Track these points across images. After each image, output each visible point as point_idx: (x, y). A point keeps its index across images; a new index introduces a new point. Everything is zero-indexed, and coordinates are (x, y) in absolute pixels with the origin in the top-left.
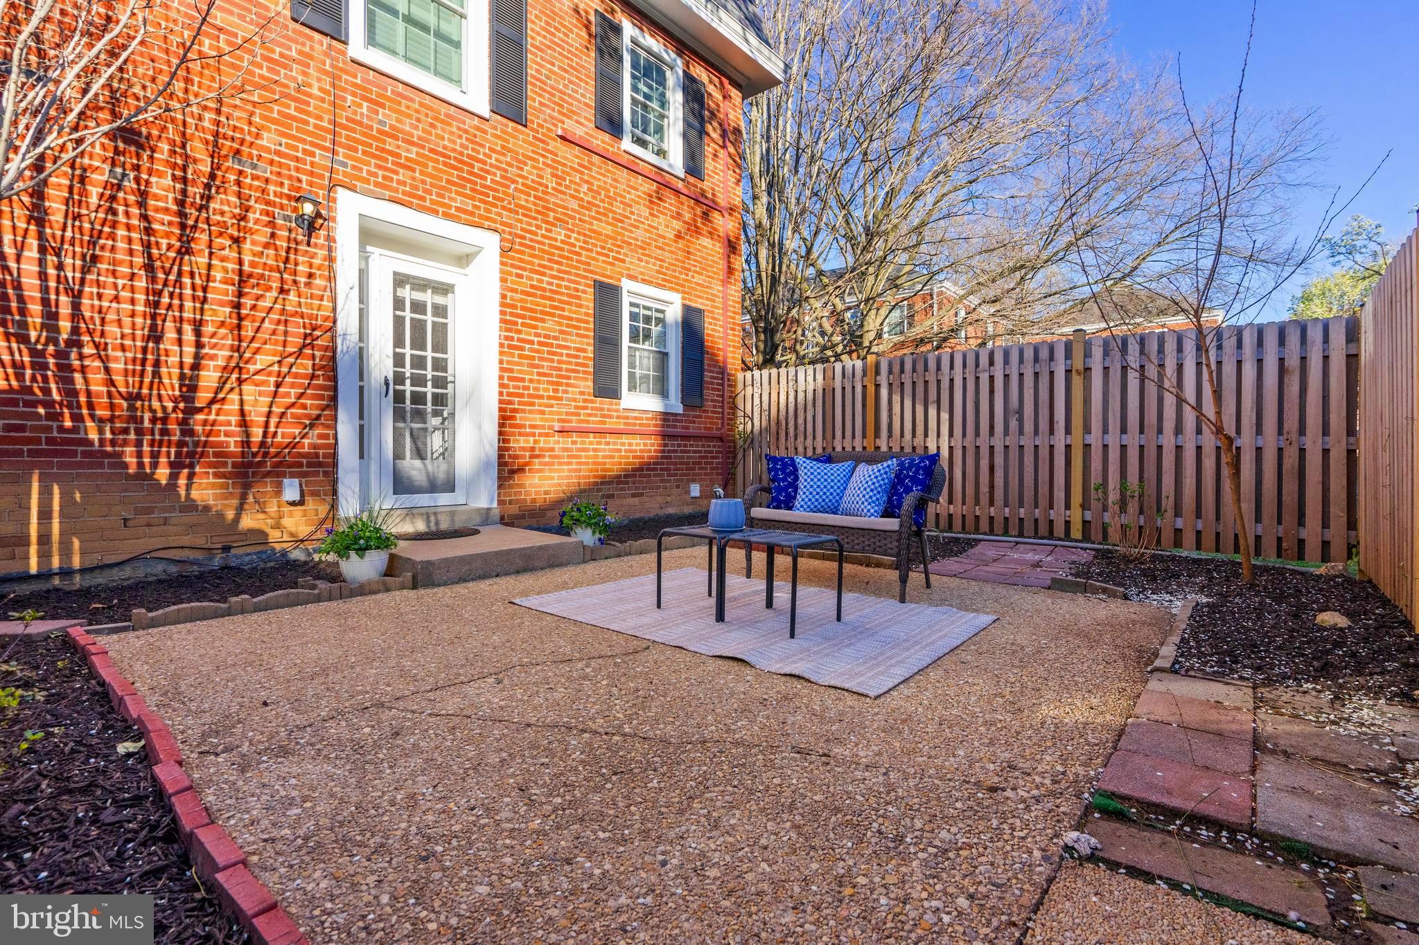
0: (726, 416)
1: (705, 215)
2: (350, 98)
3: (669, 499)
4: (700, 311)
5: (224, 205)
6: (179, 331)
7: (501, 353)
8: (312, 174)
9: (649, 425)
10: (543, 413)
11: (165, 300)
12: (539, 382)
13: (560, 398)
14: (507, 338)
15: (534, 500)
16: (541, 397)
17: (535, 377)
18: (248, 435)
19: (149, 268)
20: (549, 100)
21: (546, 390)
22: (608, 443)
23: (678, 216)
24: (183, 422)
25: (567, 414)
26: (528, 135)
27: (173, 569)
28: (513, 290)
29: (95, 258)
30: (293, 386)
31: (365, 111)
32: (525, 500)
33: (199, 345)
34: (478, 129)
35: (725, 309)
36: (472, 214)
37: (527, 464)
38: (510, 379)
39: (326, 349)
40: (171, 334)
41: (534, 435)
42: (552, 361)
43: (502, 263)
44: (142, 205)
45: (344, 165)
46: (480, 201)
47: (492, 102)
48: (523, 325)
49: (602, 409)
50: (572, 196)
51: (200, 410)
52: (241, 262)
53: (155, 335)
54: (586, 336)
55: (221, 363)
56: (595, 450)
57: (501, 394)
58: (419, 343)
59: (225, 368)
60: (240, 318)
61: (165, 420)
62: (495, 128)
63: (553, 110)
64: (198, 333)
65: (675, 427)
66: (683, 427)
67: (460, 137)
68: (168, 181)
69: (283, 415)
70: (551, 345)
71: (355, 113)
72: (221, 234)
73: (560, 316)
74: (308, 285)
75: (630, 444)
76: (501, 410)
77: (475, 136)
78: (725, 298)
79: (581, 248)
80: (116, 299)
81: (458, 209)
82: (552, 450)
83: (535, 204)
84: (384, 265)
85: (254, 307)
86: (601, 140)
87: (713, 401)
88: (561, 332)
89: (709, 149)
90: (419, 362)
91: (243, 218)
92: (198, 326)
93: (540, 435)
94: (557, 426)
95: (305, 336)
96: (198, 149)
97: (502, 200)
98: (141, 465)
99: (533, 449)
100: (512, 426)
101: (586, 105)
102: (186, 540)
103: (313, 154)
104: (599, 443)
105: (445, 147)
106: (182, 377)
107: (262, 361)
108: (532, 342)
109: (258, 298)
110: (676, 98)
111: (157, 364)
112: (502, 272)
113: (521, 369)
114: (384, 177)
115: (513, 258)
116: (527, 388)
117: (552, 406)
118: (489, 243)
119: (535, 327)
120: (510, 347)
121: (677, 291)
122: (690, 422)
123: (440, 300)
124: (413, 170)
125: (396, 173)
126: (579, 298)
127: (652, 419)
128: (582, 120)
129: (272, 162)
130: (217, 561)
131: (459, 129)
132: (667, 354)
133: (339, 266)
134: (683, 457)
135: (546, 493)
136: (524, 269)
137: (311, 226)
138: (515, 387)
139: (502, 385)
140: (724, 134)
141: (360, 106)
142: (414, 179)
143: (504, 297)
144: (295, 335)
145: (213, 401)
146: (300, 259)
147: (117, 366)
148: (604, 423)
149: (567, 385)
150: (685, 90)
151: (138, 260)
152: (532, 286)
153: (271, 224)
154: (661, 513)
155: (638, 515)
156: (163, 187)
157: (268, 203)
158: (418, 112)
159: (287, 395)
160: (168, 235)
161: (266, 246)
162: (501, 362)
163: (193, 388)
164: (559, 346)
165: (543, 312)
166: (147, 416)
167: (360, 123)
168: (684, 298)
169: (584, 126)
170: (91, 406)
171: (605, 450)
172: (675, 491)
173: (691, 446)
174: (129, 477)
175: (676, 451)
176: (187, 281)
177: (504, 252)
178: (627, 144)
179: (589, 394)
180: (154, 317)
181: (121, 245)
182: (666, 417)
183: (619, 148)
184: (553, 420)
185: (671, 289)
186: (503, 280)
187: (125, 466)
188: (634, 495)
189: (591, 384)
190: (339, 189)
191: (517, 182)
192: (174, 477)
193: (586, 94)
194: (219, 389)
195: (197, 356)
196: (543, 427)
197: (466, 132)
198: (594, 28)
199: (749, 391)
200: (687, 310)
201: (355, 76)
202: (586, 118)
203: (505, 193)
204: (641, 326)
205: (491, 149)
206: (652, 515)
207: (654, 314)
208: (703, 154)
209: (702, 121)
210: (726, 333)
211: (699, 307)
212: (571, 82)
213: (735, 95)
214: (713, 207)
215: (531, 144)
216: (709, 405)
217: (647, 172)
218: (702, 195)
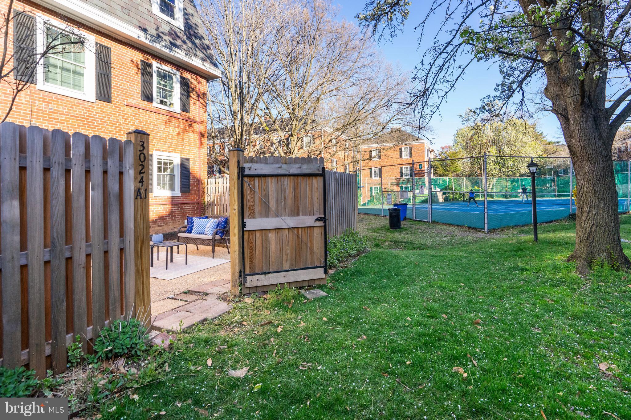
0: (200, 195)
1: (190, 125)
2: (37, 102)
3: (175, 226)
4: (188, 159)
9: (166, 201)
20: (121, 93)
23: (178, 127)
26: (112, 106)
31: (44, 106)
34: (91, 106)
35: (200, 157)
46: (92, 130)
47: (97, 97)
50: (131, 125)
62: (98, 105)
63: (122, 96)
65: (178, 201)
66: (181, 200)
67: (83, 110)
71: (40, 107)
75: (157, 208)
77: (89, 109)
78: (200, 154)
83: (115, 129)
86: (145, 104)
87: (194, 190)
89: (191, 102)
97: (101, 129)
101: (137, 92)
105: (77, 114)
110: (177, 87)
121: (178, 153)
122: (184, 198)
124: (64, 123)
131: (83, 107)
132: (174, 175)
134: (181, 211)
140: (198, 96)
141: (42, 104)
142: (64, 126)
150: (181, 83)
154: (172, 231)
158: (65, 103)
167: (42, 110)
168: (181, 155)
169: (136, 99)
172: (178, 223)
173: (185, 207)
175: (178, 209)
178: (155, 104)
182: (173, 198)
183: (152, 106)
185: (175, 152)
188: (160, 225)
191: (107, 123)
193: (137, 88)
197: (86, 108)
198: (140, 67)
199: (209, 186)
200: (182, 159)
201: (40, 95)
202: (137, 97)
203: (102, 127)
204: (163, 166)
205: (96, 113)
206: (167, 232)
207: (168, 161)
208: (189, 104)
209: (188, 92)
210: (200, 166)
211: (187, 157)
212: (130, 85)
213: (203, 81)
214: (194, 122)
215: (113, 109)
216: (193, 192)
217: (164, 113)
218: (189, 118)
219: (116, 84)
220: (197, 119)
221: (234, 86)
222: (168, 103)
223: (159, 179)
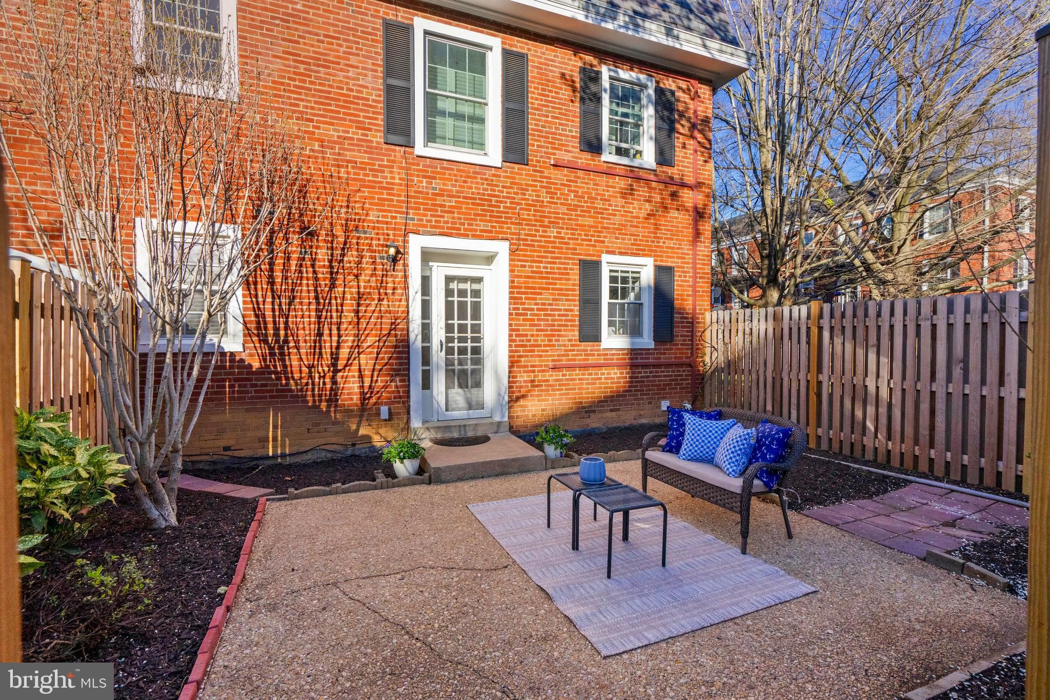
0: (695, 347)
1: (674, 195)
2: (416, 179)
3: (642, 412)
4: (670, 269)
5: (351, 257)
6: (330, 330)
7: (510, 319)
8: (395, 229)
9: (625, 359)
10: (540, 356)
11: (324, 314)
12: (537, 335)
13: (554, 346)
14: (515, 309)
15: (534, 416)
16: (540, 346)
17: (535, 333)
18: (363, 382)
19: (317, 298)
20: (545, 142)
21: (542, 341)
22: (591, 374)
23: (650, 199)
24: (333, 378)
25: (558, 355)
26: (529, 170)
27: (329, 455)
28: (518, 276)
29: (294, 297)
30: (385, 353)
31: (424, 184)
32: (527, 416)
33: (339, 336)
34: (494, 175)
35: (694, 263)
36: (491, 232)
37: (529, 391)
38: (517, 336)
39: (402, 330)
40: (326, 332)
41: (533, 371)
42: (548, 320)
43: (511, 260)
44: (313, 266)
45: (413, 219)
46: (496, 222)
47: (503, 156)
48: (526, 298)
49: (586, 350)
50: (562, 204)
51: (340, 371)
52: (359, 287)
53: (320, 334)
54: (574, 300)
55: (350, 344)
56: (580, 379)
57: (510, 346)
58: (462, 316)
59: (351, 347)
60: (359, 319)
61: (324, 377)
62: (506, 172)
63: (548, 148)
64: (339, 329)
65: (648, 358)
66: (654, 358)
67: (483, 184)
68: (324, 251)
69: (381, 370)
70: (546, 310)
71: (419, 187)
72: (349, 274)
73: (553, 289)
74: (393, 294)
75: (608, 374)
76: (510, 357)
77: (492, 180)
78: (695, 255)
79: (569, 239)
80: (303, 317)
81: (482, 231)
82: (548, 381)
83: (534, 215)
84: (439, 272)
85: (365, 311)
86: (585, 159)
87: (682, 336)
88: (554, 300)
89: (679, 141)
90: (463, 328)
91: (360, 263)
92: (339, 324)
93: (539, 371)
94: (550, 363)
95: (392, 324)
96: (339, 231)
97: (511, 218)
98: (314, 401)
99: (533, 381)
100: (518, 367)
101: (573, 137)
102: (334, 440)
103: (395, 218)
104: (583, 374)
105: (473, 193)
106: (332, 354)
107: (370, 340)
108: (532, 310)
109: (368, 305)
110: (649, 113)
111: (320, 348)
112: (510, 265)
113: (525, 328)
114: (436, 221)
115: (519, 255)
116: (529, 341)
117: (547, 351)
118: (502, 248)
119: (535, 299)
120: (517, 314)
121: (650, 256)
122: (661, 354)
123: (476, 286)
124: (453, 213)
125: (443, 217)
126: (568, 274)
127: (627, 354)
128: (570, 149)
129: (374, 228)
130: (349, 452)
131: (482, 179)
132: (641, 305)
133: (410, 281)
134: (655, 381)
135: (543, 410)
136: (527, 261)
137: (395, 260)
138: (520, 341)
139: (510, 341)
140: (693, 126)
141: (422, 182)
142: (453, 218)
143: (512, 282)
144: (386, 324)
145: (346, 366)
146: (389, 280)
147: (303, 351)
148: (588, 360)
149: (559, 335)
150: (657, 104)
151: (312, 294)
152: (533, 272)
153: (374, 263)
154: (634, 422)
155: (615, 425)
156: (322, 254)
157: (373, 251)
158: (455, 175)
159: (383, 358)
160: (325, 279)
161: (372, 275)
162: (510, 325)
163: (337, 359)
164: (552, 310)
165: (540, 288)
166: (317, 375)
167: (421, 192)
168: (655, 261)
169: (573, 153)
170: (292, 373)
171: (588, 379)
172: (647, 406)
173: (662, 372)
174: (309, 407)
175: (649, 377)
176: (333, 302)
177: (512, 252)
178: (609, 156)
179: (575, 340)
180: (319, 323)
181: (305, 288)
182: (634, 352)
183: (599, 161)
184: (548, 361)
185: (644, 255)
186: (512, 271)
187: (307, 402)
188: (611, 411)
189: (577, 333)
190: (411, 235)
191: (521, 204)
192: (329, 407)
193: (573, 129)
194: (349, 359)
195: (338, 342)
196: (541, 366)
197: (486, 179)
198: (578, 85)
199: (715, 327)
200: (659, 269)
201: (418, 165)
202: (573, 147)
203: (513, 213)
204: (620, 285)
205: (503, 187)
206: (627, 424)
207: (630, 275)
208: (673, 147)
209: (672, 122)
210: (695, 282)
211: (669, 264)
212: (561, 124)
213: (704, 91)
214: (683, 185)
215: (531, 176)
216: (679, 340)
217: (622, 173)
218: (672, 178)
219: (536, 125)
220: (690, 180)
221: (763, 113)
222: (632, 152)
223: (611, 314)
